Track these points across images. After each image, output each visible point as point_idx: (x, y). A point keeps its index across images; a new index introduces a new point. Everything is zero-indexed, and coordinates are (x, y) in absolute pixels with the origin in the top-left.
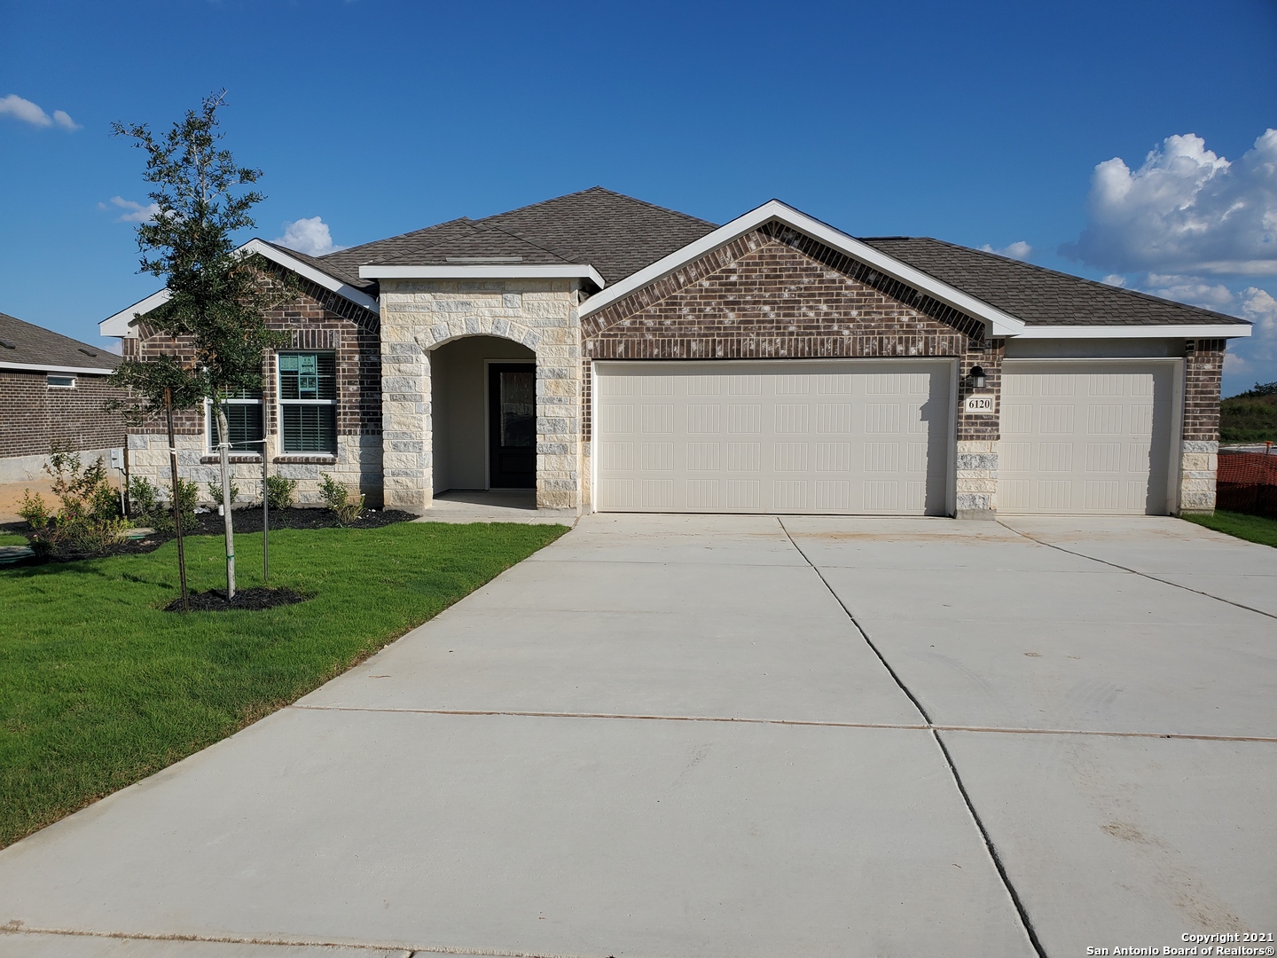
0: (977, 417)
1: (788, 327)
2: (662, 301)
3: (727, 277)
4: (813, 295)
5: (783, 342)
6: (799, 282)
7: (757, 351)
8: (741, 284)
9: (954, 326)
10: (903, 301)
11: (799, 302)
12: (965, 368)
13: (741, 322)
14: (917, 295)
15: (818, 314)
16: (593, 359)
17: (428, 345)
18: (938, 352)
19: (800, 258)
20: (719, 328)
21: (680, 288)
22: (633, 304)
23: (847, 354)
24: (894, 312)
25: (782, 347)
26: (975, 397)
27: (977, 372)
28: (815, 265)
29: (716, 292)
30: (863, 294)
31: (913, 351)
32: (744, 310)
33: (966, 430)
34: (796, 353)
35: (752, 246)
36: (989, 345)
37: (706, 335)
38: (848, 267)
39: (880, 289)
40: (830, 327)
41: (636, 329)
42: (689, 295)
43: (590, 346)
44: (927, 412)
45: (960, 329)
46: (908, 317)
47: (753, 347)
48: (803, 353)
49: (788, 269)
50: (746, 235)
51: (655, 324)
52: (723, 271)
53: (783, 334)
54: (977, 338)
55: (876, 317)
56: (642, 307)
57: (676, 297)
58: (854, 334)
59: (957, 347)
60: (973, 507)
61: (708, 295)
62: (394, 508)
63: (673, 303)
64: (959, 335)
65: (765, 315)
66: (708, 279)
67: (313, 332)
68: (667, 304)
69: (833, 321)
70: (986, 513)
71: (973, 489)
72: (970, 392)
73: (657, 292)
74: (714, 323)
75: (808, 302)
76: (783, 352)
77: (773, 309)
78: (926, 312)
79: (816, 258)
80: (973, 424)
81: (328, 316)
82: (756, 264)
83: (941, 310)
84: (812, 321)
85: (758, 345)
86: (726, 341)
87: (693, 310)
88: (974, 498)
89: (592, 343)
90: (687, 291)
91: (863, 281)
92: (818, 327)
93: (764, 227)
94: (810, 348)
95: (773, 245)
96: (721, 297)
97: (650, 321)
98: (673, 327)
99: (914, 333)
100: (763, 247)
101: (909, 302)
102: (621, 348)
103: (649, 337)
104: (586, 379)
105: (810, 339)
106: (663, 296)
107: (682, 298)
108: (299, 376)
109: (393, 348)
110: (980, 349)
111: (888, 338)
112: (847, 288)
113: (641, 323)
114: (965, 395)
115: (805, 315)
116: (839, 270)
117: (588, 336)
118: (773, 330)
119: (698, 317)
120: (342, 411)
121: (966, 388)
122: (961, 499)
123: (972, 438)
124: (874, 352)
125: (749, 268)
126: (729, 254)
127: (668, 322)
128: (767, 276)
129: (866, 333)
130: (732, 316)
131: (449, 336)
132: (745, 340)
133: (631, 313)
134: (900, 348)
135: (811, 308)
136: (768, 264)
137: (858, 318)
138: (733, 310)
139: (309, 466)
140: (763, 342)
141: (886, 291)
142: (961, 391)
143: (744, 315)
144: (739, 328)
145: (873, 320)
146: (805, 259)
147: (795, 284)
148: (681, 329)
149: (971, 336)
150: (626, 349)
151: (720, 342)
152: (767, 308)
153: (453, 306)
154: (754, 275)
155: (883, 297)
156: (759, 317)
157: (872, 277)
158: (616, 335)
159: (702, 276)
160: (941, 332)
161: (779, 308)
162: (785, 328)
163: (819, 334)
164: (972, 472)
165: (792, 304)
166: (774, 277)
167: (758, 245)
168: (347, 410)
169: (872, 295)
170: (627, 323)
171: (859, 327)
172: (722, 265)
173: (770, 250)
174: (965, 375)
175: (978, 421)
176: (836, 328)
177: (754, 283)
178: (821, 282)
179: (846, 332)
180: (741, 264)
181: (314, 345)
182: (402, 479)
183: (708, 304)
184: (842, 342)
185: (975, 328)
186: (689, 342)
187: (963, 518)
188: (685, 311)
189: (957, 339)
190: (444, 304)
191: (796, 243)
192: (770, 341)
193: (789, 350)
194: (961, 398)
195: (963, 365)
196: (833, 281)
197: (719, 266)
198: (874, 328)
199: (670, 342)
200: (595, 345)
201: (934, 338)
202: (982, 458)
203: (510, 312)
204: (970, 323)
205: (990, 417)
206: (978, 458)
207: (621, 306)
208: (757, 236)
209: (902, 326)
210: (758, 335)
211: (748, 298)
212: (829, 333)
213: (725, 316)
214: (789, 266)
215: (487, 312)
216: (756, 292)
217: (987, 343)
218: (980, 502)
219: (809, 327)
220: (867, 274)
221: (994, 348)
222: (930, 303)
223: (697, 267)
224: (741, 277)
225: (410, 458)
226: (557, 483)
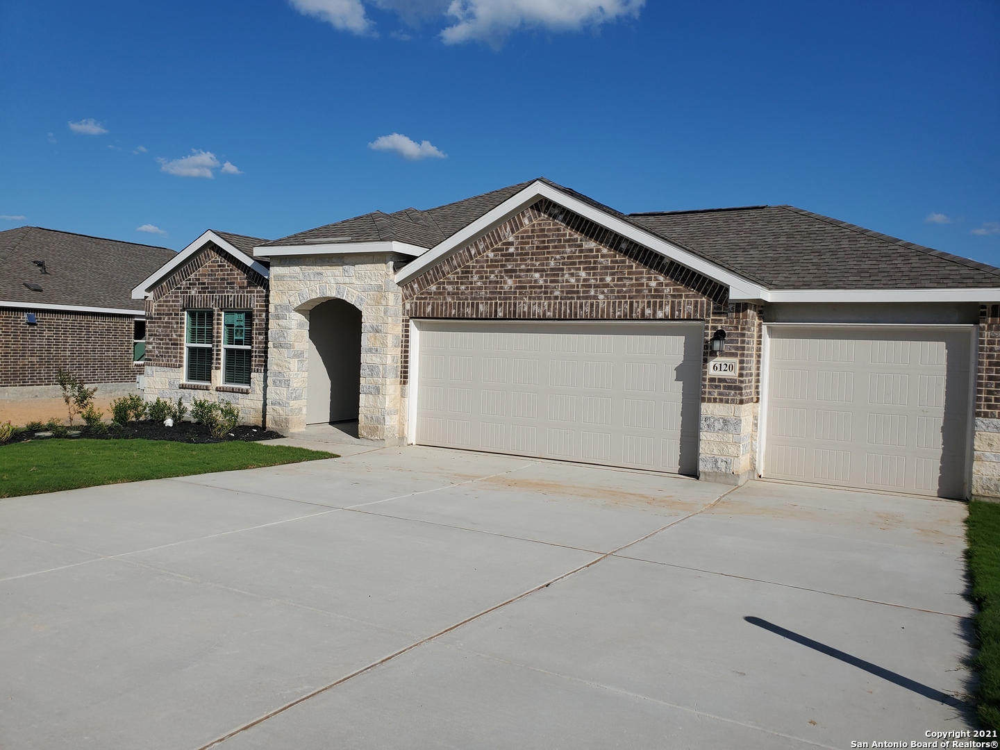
0: (721, 380)
1: (554, 292)
2: (459, 270)
3: (507, 249)
4: (574, 263)
5: (549, 305)
6: (563, 252)
7: (529, 313)
8: (517, 255)
9: (698, 290)
10: (651, 267)
11: (563, 269)
12: (709, 332)
13: (517, 288)
14: (664, 262)
15: (578, 281)
16: (411, 318)
17: (296, 305)
18: (684, 316)
19: (564, 230)
20: (500, 293)
21: (472, 259)
22: (438, 273)
23: (601, 316)
24: (643, 277)
25: (548, 309)
26: (719, 360)
27: (720, 335)
28: (576, 236)
29: (498, 262)
30: (616, 262)
31: (660, 314)
32: (520, 277)
33: (710, 393)
34: (560, 315)
35: (526, 221)
36: (733, 309)
37: (490, 299)
38: (603, 238)
39: (630, 257)
40: (588, 292)
41: (440, 293)
42: (479, 265)
43: (408, 307)
44: (681, 373)
45: (704, 293)
46: (656, 282)
47: (526, 309)
48: (565, 315)
49: (553, 241)
50: (520, 210)
51: (454, 289)
52: (504, 244)
53: (549, 298)
54: (720, 302)
55: (627, 282)
56: (444, 275)
57: (469, 267)
58: (608, 299)
59: (702, 310)
60: (716, 470)
61: (493, 264)
62: (272, 430)
63: (467, 272)
64: (703, 299)
65: (536, 281)
66: (493, 251)
67: (241, 296)
68: (463, 273)
69: (590, 286)
70: (728, 477)
71: (715, 452)
72: (713, 354)
73: (455, 263)
74: (496, 288)
75: (570, 269)
76: (550, 314)
77: (542, 276)
78: (672, 277)
79: (577, 230)
80: (716, 387)
81: (250, 284)
82: (529, 237)
83: (686, 275)
84: (573, 286)
85: (529, 308)
86: (505, 303)
87: (481, 278)
88: (716, 461)
89: (409, 305)
90: (477, 262)
91: (616, 249)
92: (578, 292)
93: (536, 204)
94: (571, 311)
95: (542, 220)
96: (502, 266)
97: (450, 286)
98: (466, 292)
99: (661, 297)
100: (534, 222)
101: (656, 268)
102: (429, 309)
103: (449, 300)
104: (404, 334)
105: (571, 303)
106: (460, 266)
107: (473, 267)
108: (235, 328)
109: (276, 309)
110: (724, 313)
111: (638, 302)
112: (603, 256)
113: (444, 288)
114: (709, 358)
115: (567, 281)
116: (596, 240)
117: (407, 299)
118: (542, 295)
119: (485, 283)
120: (254, 354)
121: (709, 352)
122: (704, 460)
123: (715, 400)
124: (625, 315)
125: (524, 240)
126: (508, 229)
127: (463, 287)
128: (538, 248)
129: (618, 297)
130: (510, 282)
131: (309, 299)
132: (520, 303)
133: (436, 280)
134: (648, 312)
135: (572, 275)
136: (538, 236)
137: (612, 284)
138: (511, 277)
139: (235, 394)
140: (533, 304)
141: (636, 259)
142: (705, 354)
143: (520, 282)
144: (515, 293)
145: (624, 285)
146: (568, 231)
147: (560, 254)
148: (472, 293)
149: (715, 300)
150: (433, 309)
151: (501, 304)
152: (537, 275)
153: (312, 276)
154: (527, 246)
155: (634, 264)
156: (531, 283)
157: (624, 246)
158: (426, 298)
159: (488, 248)
160: (687, 296)
161: (547, 275)
162: (551, 293)
163: (579, 298)
164: (715, 434)
165: (557, 271)
166: (542, 248)
167: (530, 220)
168: (257, 354)
169: (624, 262)
170: (433, 288)
171: (612, 292)
172: (503, 239)
173: (540, 224)
174: (709, 338)
175: (722, 385)
176: (592, 293)
177: (527, 254)
178: (581, 251)
179: (601, 297)
180: (517, 238)
181: (241, 306)
182: (277, 407)
183: (492, 272)
184: (598, 306)
185: (718, 292)
186: (478, 304)
187: (706, 480)
188: (476, 278)
189: (702, 303)
190: (306, 274)
191: (561, 217)
192: (540, 304)
193: (554, 313)
194: (706, 361)
195: (707, 328)
196: (591, 250)
197: (500, 240)
198: (625, 292)
199: (464, 303)
200: (411, 306)
201: (680, 302)
202: (725, 422)
203: (347, 280)
204: (714, 288)
205: (733, 381)
206: (721, 421)
207: (429, 274)
208: (529, 213)
209: (650, 291)
210: (530, 298)
211: (523, 267)
212: (587, 298)
213: (505, 282)
214: (555, 238)
215: (332, 280)
216: (529, 262)
217: (730, 307)
218: (722, 466)
219: (571, 292)
220: (619, 243)
221: (738, 311)
222: (676, 269)
223: (484, 240)
224: (517, 249)
225: (282, 392)
226: (372, 418)
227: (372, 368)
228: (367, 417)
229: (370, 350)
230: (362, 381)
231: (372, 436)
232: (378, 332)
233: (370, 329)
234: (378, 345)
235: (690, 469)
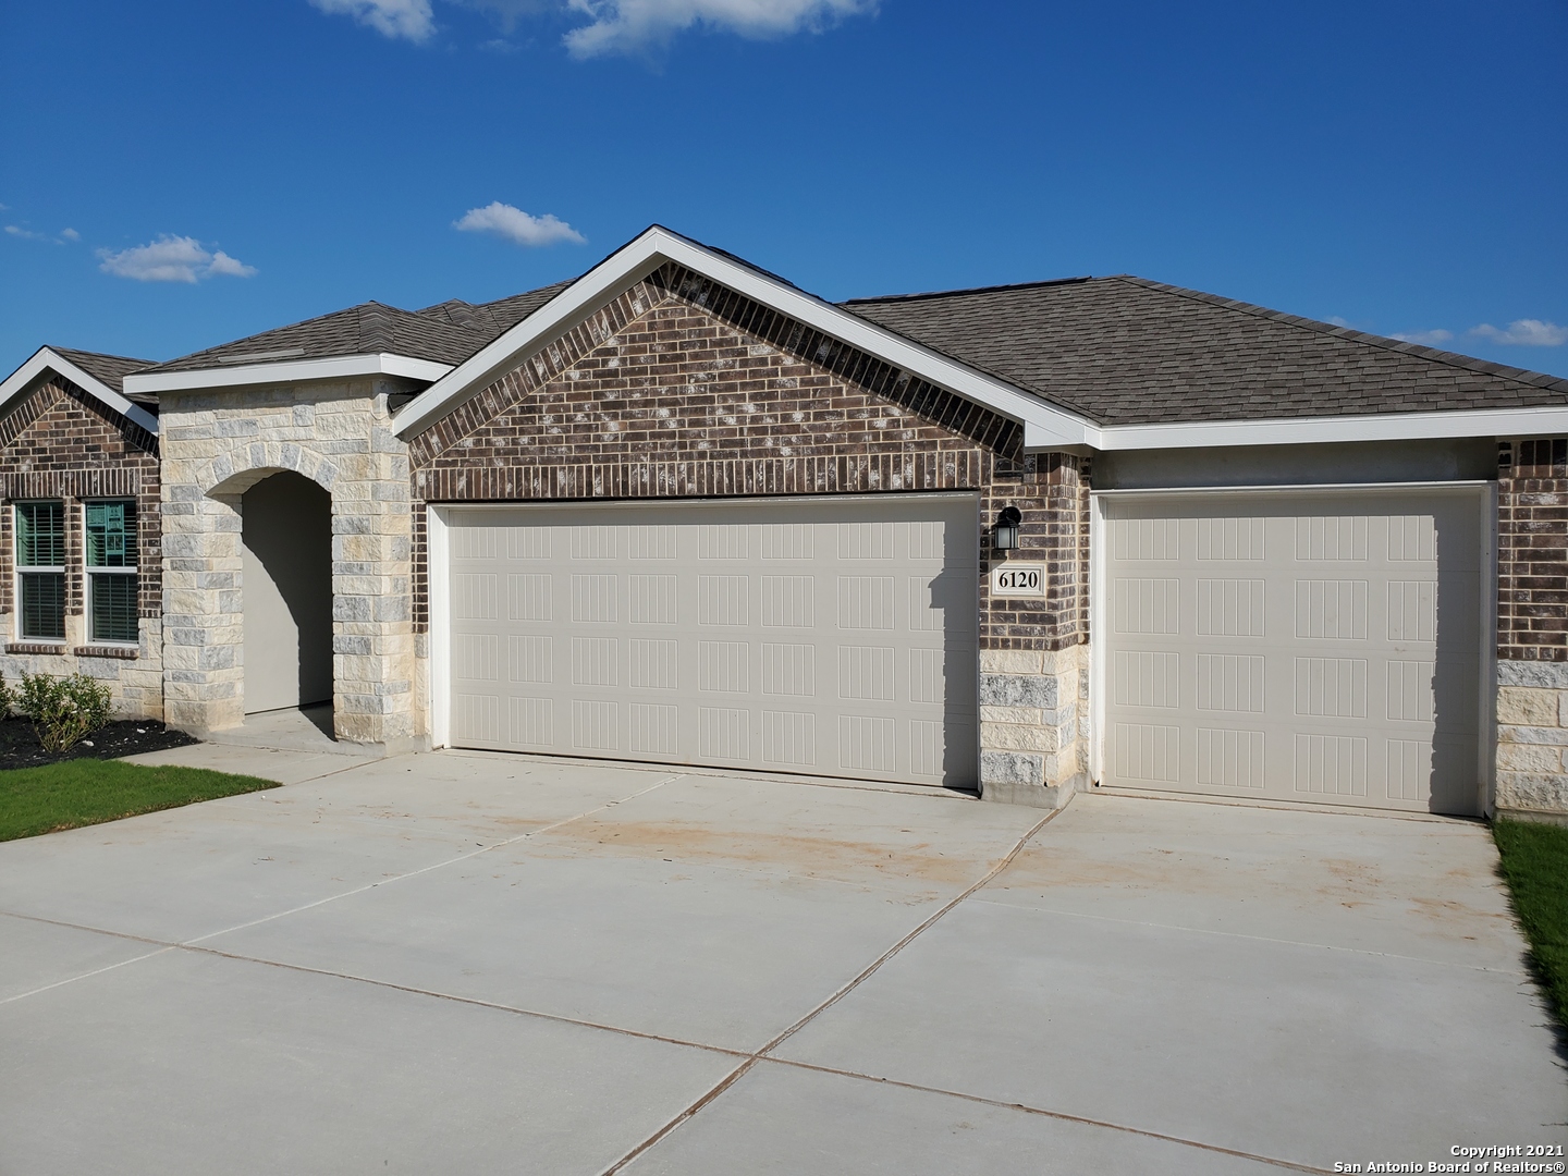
0: (1014, 605)
1: (697, 443)
2: (515, 405)
3: (605, 362)
4: (732, 387)
5: (690, 469)
6: (711, 366)
7: (653, 485)
8: (625, 373)
9: (966, 432)
10: (876, 390)
11: (711, 400)
12: (990, 512)
13: (627, 437)
14: (900, 378)
15: (741, 420)
16: (430, 502)
17: (209, 486)
18: (940, 483)
19: (710, 324)
20: (596, 448)
21: (538, 383)
22: (476, 412)
23: (788, 488)
24: (862, 411)
25: (689, 478)
26: (1009, 566)
27: (1009, 518)
28: (733, 334)
29: (588, 387)
30: (811, 382)
31: (896, 482)
32: (631, 416)
33: (995, 630)
34: (710, 488)
35: (638, 307)
36: (1032, 465)
37: (578, 460)
38: (784, 336)
39: (837, 371)
40: (760, 442)
41: (481, 453)
42: (552, 394)
43: (421, 480)
44: (942, 591)
45: (977, 438)
46: (886, 419)
47: (646, 478)
48: (720, 488)
49: (691, 344)
50: (624, 286)
51: (507, 443)
52: (599, 352)
53: (690, 456)
54: (1009, 454)
55: (833, 421)
56: (487, 417)
57: (533, 399)
58: (798, 454)
59: (974, 471)
60: (1012, 779)
61: (580, 392)
62: (175, 728)
63: (530, 409)
64: (976, 449)
65: (662, 424)
66: (578, 367)
67: (114, 472)
68: (523, 411)
69: (764, 431)
70: (1035, 793)
71: (1010, 744)
72: (999, 554)
73: (507, 391)
74: (588, 439)
75: (725, 399)
76: (691, 487)
77: (673, 414)
78: (916, 408)
79: (735, 321)
80: (1007, 618)
81: (128, 449)
82: (645, 338)
83: (943, 403)
84: (733, 432)
85: (653, 475)
86: (607, 469)
87: (559, 419)
88: (1013, 763)
89: (423, 476)
90: (549, 388)
91: (809, 357)
92: (742, 443)
93: (655, 274)
94: (731, 480)
95: (669, 304)
96: (597, 396)
97: (500, 438)
98: (531, 448)
99: (897, 448)
100: (654, 309)
101: (886, 392)
102: (462, 484)
103: (499, 464)
104: (416, 533)
105: (730, 464)
106: (516, 398)
107: (543, 399)
108: (106, 534)
109: (174, 494)
110: (1016, 475)
111: (854, 459)
112: (786, 372)
113: (488, 442)
114: (990, 562)
115: (721, 423)
116: (771, 340)
117: (419, 465)
118: (676, 449)
119: (566, 430)
120: (142, 583)
121: (992, 552)
122: (989, 761)
123: (1005, 644)
124: (832, 485)
125: (636, 344)
126: (605, 323)
127: (525, 439)
128: (663, 358)
129: (818, 451)
130: (614, 426)
131: (233, 473)
132: (634, 467)
133: (473, 427)
134: (874, 477)
135: (730, 409)
136: (662, 336)
137: (804, 425)
138: (615, 417)
139: (110, 661)
140: (660, 469)
141: (847, 375)
142: (983, 555)
143: (632, 425)
144: (625, 447)
145: (828, 428)
146: (718, 325)
147: (704, 370)
148: (542, 450)
149: (998, 449)
150: (469, 483)
151: (598, 471)
152: (664, 412)
153: (237, 428)
154: (642, 357)
155: (844, 386)
156: (654, 427)
157: (823, 350)
158: (454, 463)
159: (568, 362)
160: (945, 445)
161: (682, 411)
162: (692, 446)
163: (744, 454)
164: (1008, 710)
165: (701, 403)
166: (671, 358)
167: (646, 305)
168: (148, 582)
169: (825, 381)
170: (468, 442)
171: (806, 440)
172: (595, 342)
173: (664, 313)
174: (990, 524)
175: (1017, 613)
176: (769, 444)
177: (643, 371)
178: (744, 363)
179: (786, 451)
180: (622, 339)
181: (114, 492)
182: (183, 685)
183: (579, 408)
184: (780, 468)
185: (1003, 433)
186: (554, 471)
187: (995, 800)
188: (548, 420)
189: (974, 456)
190: (226, 426)
191: (703, 297)
192: (671, 468)
193: (700, 483)
194: (985, 568)
195: (985, 505)
196: (763, 361)
197: (591, 345)
198: (831, 440)
199: (527, 471)
200: (427, 479)
201: (932, 457)
202: (1027, 685)
203: (302, 433)
204: (996, 426)
205: (1039, 605)
206: (1018, 683)
207: (459, 416)
208: (643, 291)
209: (876, 436)
210: (653, 457)
211: (637, 396)
212: (759, 453)
213: (605, 428)
214: (694, 338)
215: (274, 434)
216: (647, 386)
217: (1028, 462)
218: (1024, 770)
219: (729, 443)
220: (815, 346)
221: (1042, 470)
222: (922, 393)
223: (561, 347)
224: (623, 361)
225: (191, 654)
226: (358, 700)
227: (354, 603)
228: (348, 700)
229: (348, 569)
230: (337, 629)
231: (359, 736)
232: (363, 533)
233: (348, 528)
234: (364, 557)
235: (965, 779)
